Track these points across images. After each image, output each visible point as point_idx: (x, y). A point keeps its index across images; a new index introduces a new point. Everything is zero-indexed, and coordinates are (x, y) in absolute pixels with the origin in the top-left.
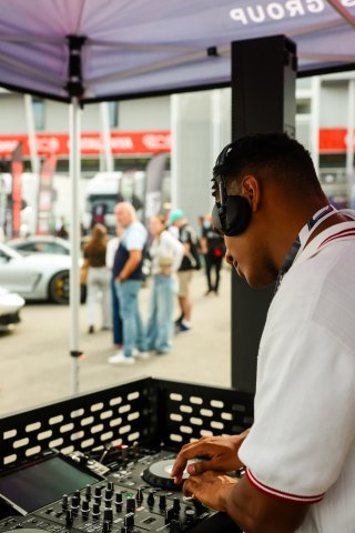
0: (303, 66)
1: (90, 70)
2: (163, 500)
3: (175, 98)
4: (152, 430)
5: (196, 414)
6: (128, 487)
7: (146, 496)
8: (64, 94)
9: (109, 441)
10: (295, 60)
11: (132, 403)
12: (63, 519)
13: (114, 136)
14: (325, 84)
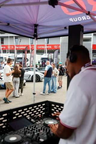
0: (85, 31)
1: (39, 32)
2: (46, 129)
3: (61, 37)
4: (48, 112)
5: (57, 109)
6: (39, 126)
7: (43, 128)
8: (33, 37)
9: (38, 114)
10: (83, 30)
11: (43, 106)
12: (24, 132)
13: (47, 45)
14: (94, 35)
